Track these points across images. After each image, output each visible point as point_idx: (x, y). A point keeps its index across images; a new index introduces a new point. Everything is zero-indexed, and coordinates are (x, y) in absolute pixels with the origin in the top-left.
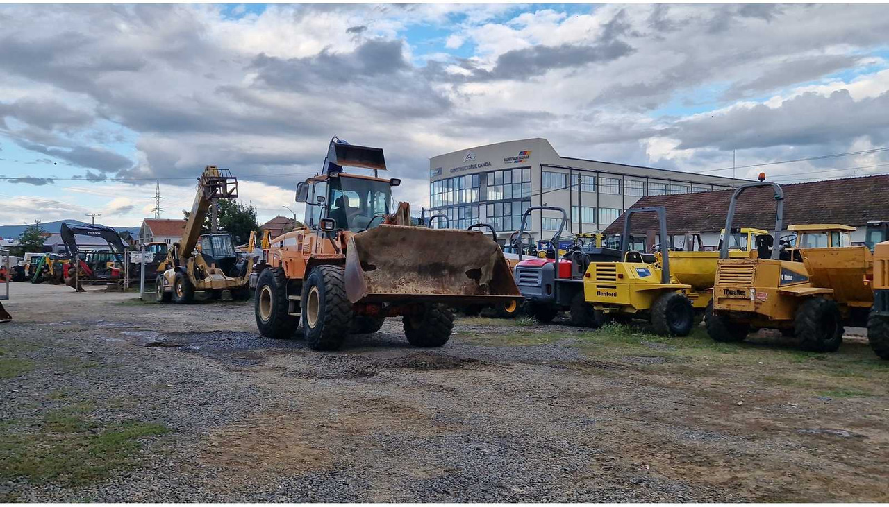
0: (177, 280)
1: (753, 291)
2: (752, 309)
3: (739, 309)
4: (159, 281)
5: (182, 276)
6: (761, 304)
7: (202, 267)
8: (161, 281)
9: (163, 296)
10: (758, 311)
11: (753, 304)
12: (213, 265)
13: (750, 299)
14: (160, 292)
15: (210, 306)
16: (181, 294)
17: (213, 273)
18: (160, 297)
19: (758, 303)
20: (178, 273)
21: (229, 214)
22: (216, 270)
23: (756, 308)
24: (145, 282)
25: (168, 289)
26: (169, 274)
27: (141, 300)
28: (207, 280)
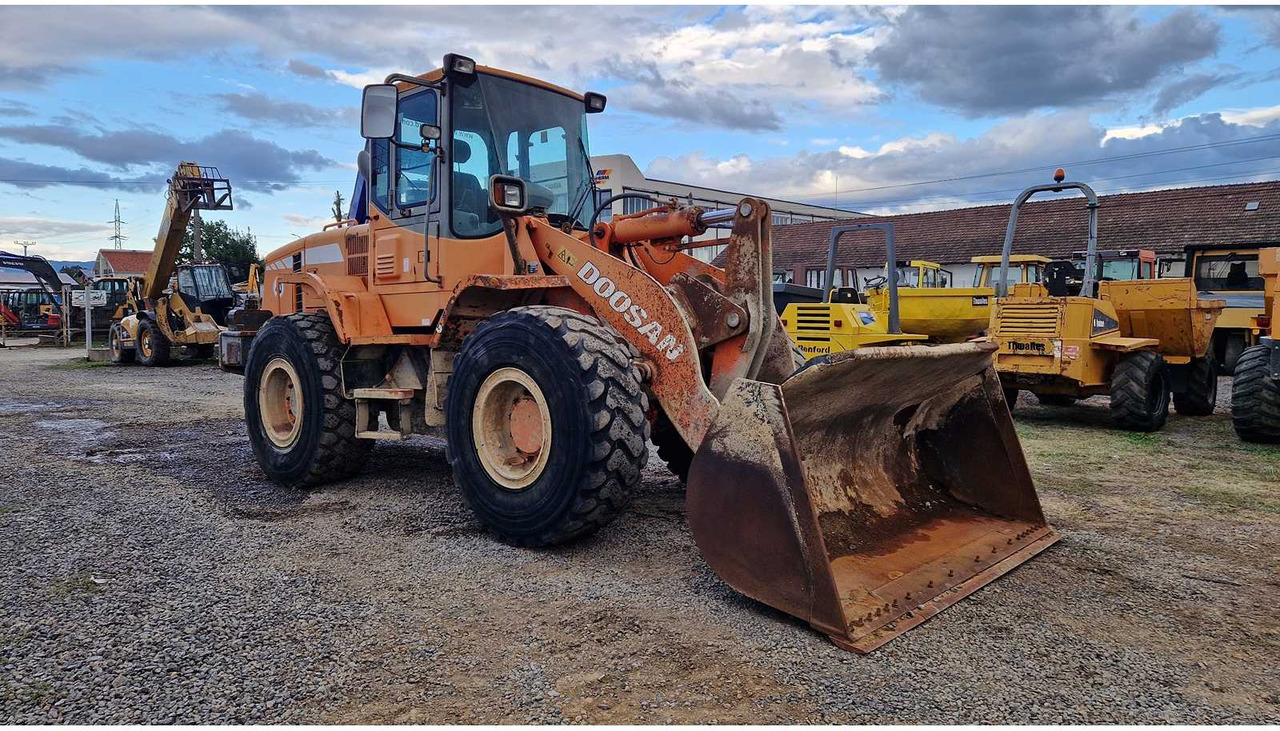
0: (142, 331)
1: (1059, 344)
2: (1055, 370)
3: (1033, 370)
4: (114, 331)
5: (148, 326)
6: (1069, 363)
7: (181, 312)
8: (117, 332)
9: (122, 355)
10: (1064, 373)
11: (1057, 362)
12: (198, 309)
13: (1053, 356)
14: (117, 348)
15: (196, 369)
16: (149, 351)
17: (198, 320)
18: (117, 355)
19: (1065, 362)
20: (143, 321)
22: (203, 317)
23: (1063, 370)
24: (93, 333)
25: (129, 344)
26: (128, 322)
27: (88, 360)
28: (189, 331)
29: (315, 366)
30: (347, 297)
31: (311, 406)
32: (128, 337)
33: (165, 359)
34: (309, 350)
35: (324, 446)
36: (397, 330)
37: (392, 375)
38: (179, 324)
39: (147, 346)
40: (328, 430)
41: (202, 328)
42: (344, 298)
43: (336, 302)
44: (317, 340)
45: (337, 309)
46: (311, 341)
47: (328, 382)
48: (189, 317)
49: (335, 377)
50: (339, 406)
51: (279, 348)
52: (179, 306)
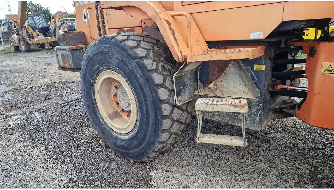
0: (19, 40)
4: (10, 40)
7: (32, 32)
8: (11, 41)
9: (15, 48)
12: (37, 31)
14: (13, 46)
16: (23, 47)
18: (13, 48)
20: (19, 36)
21: (39, 10)
22: (40, 34)
24: (4, 41)
25: (16, 45)
26: (14, 37)
27: (4, 50)
28: (36, 39)
29: (149, 80)
30: (173, 16)
31: (148, 112)
32: (15, 42)
33: (29, 50)
34: (142, 67)
35: (161, 143)
36: (212, 44)
37: (215, 84)
38: (32, 37)
39: (22, 45)
40: (164, 131)
41: (40, 38)
42: (171, 18)
43: (167, 21)
44: (146, 57)
45: (170, 28)
46: (141, 58)
47: (163, 94)
48: (35, 34)
49: (166, 88)
50: (172, 112)
51: (109, 63)
52: (31, 30)
